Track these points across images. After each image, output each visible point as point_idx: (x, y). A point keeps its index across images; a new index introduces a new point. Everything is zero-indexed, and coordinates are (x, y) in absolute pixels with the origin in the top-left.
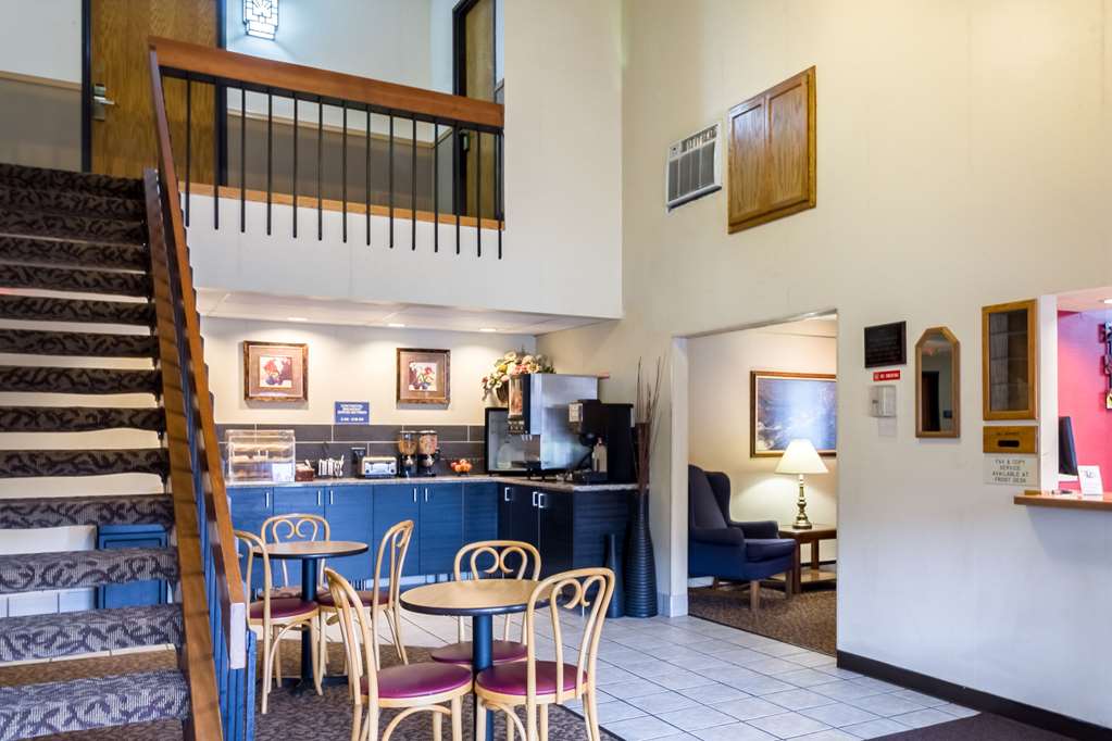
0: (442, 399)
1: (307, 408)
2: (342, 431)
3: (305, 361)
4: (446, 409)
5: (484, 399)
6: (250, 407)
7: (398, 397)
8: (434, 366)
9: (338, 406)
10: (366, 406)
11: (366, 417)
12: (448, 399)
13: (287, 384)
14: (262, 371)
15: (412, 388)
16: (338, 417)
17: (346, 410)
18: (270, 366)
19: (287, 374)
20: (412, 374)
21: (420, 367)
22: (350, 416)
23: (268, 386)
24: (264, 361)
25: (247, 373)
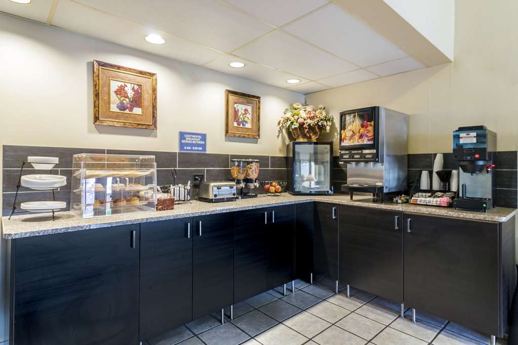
0: (254, 136)
1: (156, 136)
2: (186, 159)
3: (154, 90)
4: (256, 143)
5: (278, 136)
6: (100, 132)
7: (227, 132)
8: (249, 108)
9: (182, 135)
10: (204, 137)
11: (204, 146)
12: (259, 135)
13: (137, 111)
14: (113, 95)
15: (235, 124)
16: (182, 146)
17: (188, 140)
18: (120, 92)
19: (137, 101)
20: (236, 112)
21: (241, 108)
22: (192, 145)
23: (118, 110)
24: (114, 85)
25: (97, 95)
